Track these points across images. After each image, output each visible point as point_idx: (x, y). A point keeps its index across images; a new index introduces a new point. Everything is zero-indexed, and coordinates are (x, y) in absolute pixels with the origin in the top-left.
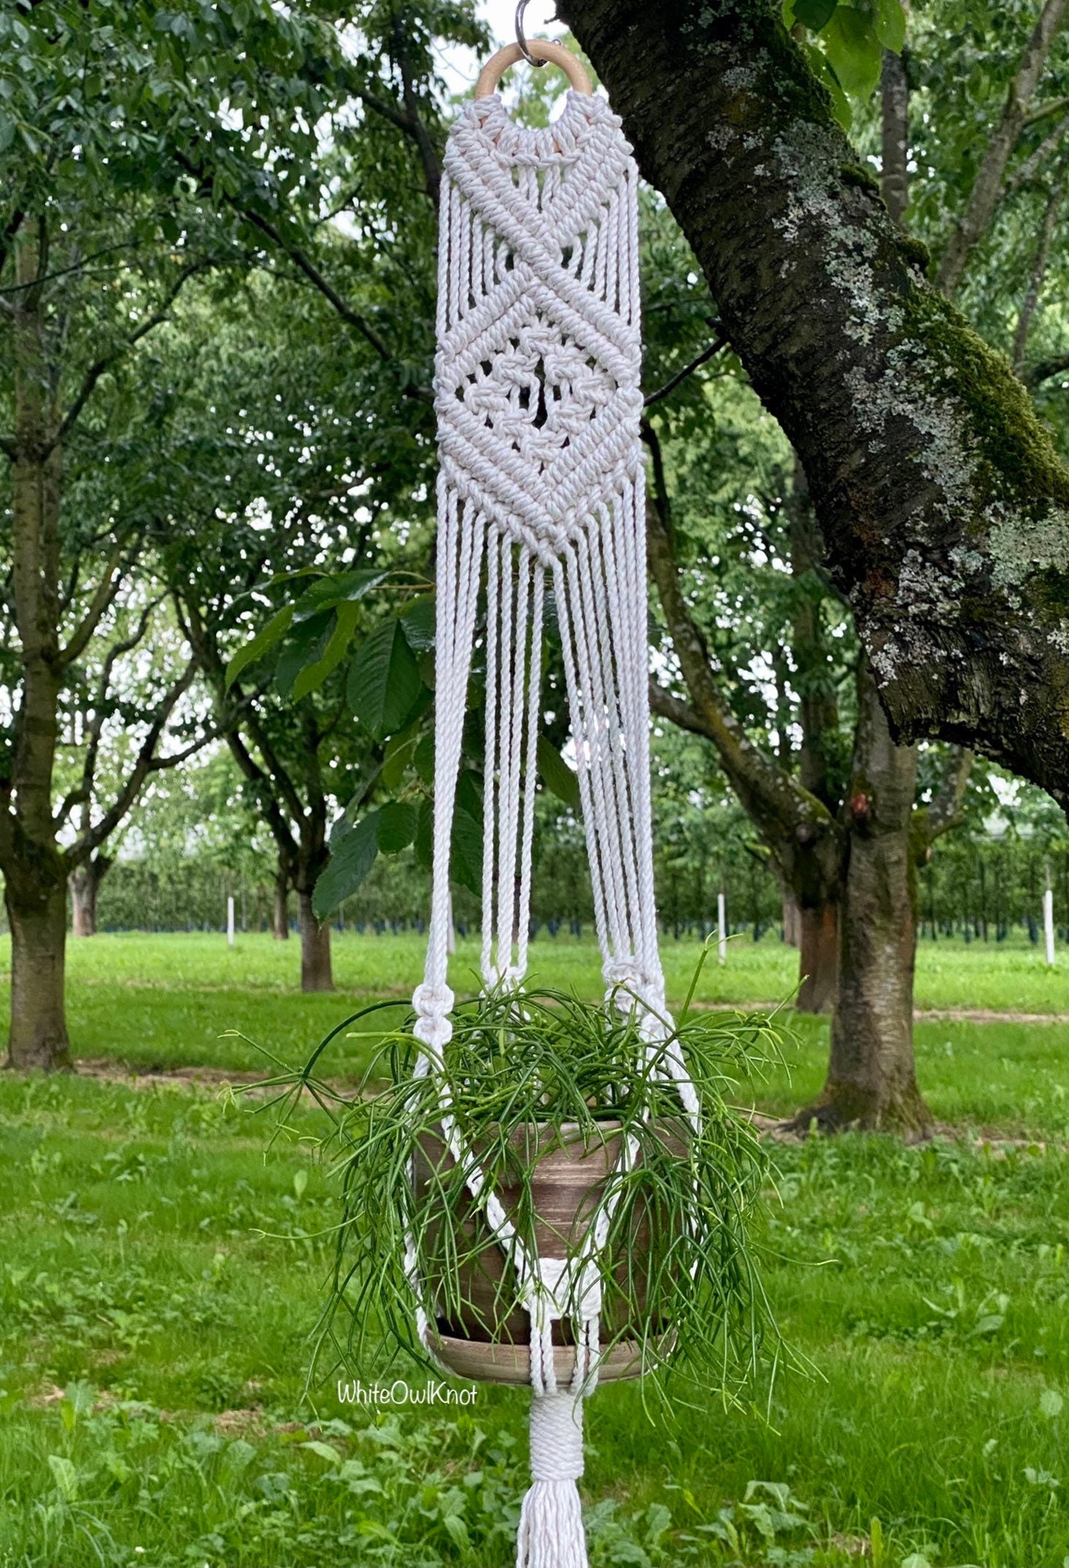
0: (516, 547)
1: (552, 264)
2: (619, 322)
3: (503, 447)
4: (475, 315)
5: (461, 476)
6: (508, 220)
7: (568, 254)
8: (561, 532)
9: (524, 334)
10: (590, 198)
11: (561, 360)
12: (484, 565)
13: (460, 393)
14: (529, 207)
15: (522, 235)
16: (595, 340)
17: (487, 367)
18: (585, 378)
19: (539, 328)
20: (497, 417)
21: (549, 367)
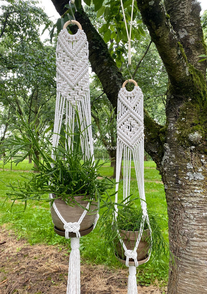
0: (127, 148)
1: (132, 110)
2: (141, 117)
3: (126, 134)
4: (122, 117)
5: (120, 138)
6: (126, 104)
7: (134, 108)
8: (133, 146)
9: (129, 119)
10: (137, 100)
11: (133, 122)
12: (123, 150)
13: (120, 127)
14: (129, 102)
15: (128, 106)
16: (137, 119)
17: (124, 124)
18: (136, 125)
19: (131, 118)
20: (125, 130)
21: (132, 124)
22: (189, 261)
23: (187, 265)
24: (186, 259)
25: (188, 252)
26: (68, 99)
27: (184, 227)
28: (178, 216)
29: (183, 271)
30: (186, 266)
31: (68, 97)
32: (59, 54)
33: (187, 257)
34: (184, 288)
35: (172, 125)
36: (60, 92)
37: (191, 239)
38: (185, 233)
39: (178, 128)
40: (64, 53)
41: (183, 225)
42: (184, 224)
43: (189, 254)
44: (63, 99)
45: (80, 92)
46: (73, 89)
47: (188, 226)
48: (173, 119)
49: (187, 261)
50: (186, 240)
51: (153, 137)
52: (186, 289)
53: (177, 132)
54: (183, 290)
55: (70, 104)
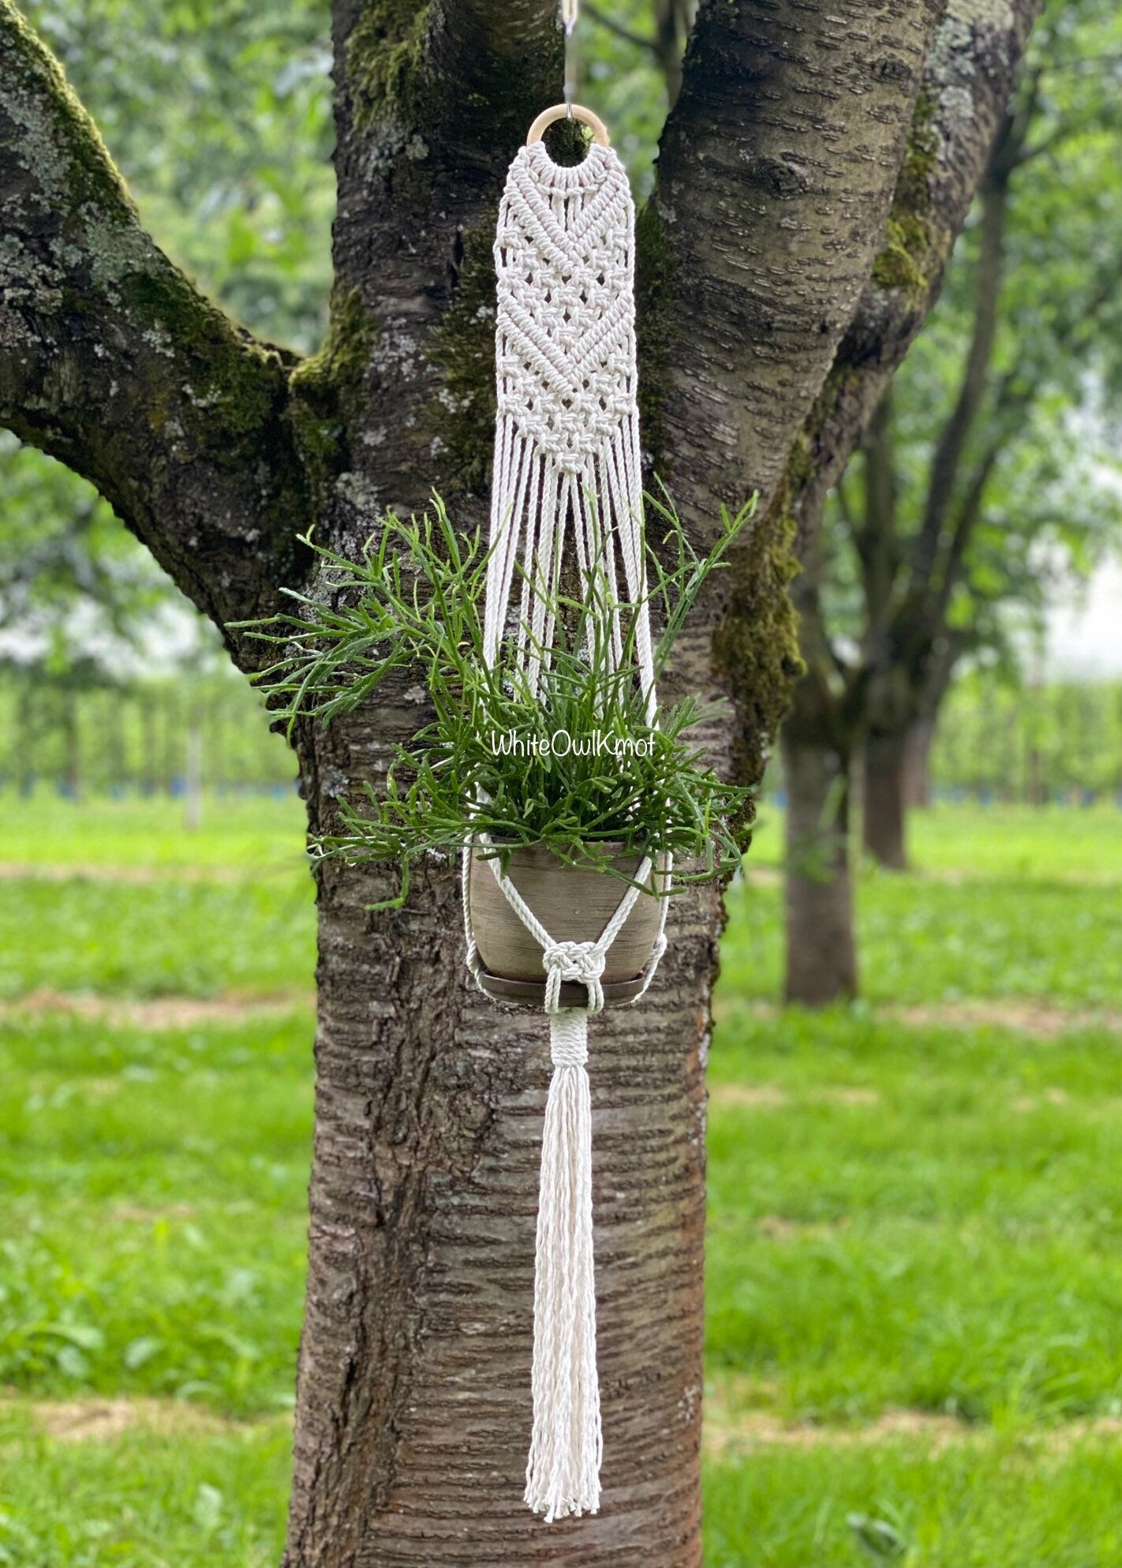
22: (484, 1253)
23: (473, 1277)
24: (471, 1242)
25: (483, 1191)
26: (543, 445)
27: (467, 1036)
28: (428, 970)
29: (446, 1327)
30: (470, 1289)
31: (546, 439)
32: (510, 253)
33: (474, 1227)
34: (442, 1438)
35: (407, 344)
36: (514, 414)
37: (507, 1102)
38: (469, 1070)
39: (449, 375)
40: (532, 251)
41: (460, 1024)
42: (467, 1015)
43: (489, 1202)
44: (524, 441)
45: (598, 417)
46: (567, 403)
47: (491, 1026)
48: (415, 305)
49: (473, 1254)
50: (479, 1113)
51: (239, 422)
52: (460, 1438)
53: (445, 397)
54: (440, 1450)
55: (548, 464)
